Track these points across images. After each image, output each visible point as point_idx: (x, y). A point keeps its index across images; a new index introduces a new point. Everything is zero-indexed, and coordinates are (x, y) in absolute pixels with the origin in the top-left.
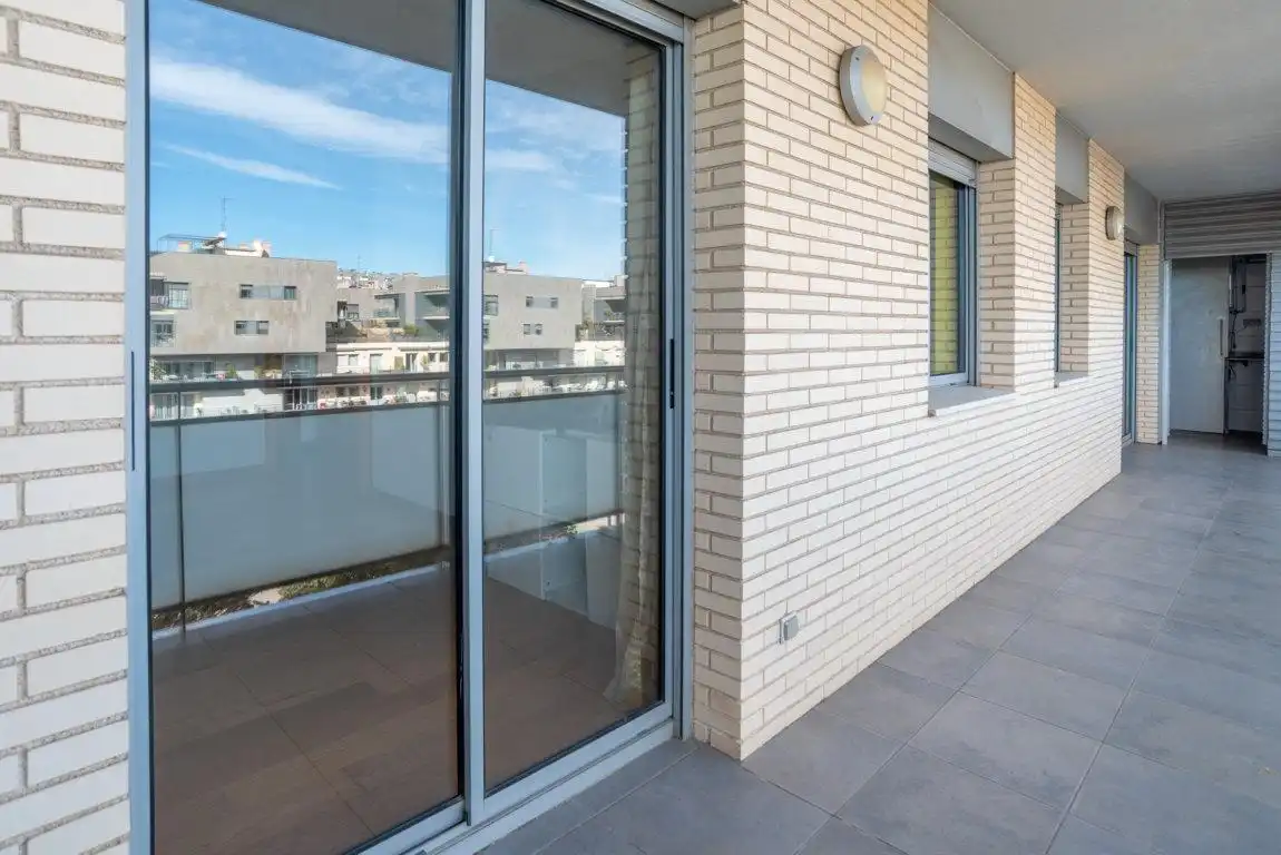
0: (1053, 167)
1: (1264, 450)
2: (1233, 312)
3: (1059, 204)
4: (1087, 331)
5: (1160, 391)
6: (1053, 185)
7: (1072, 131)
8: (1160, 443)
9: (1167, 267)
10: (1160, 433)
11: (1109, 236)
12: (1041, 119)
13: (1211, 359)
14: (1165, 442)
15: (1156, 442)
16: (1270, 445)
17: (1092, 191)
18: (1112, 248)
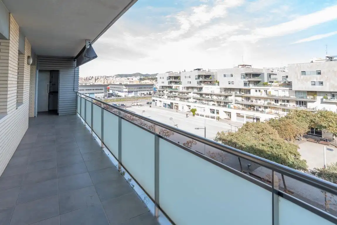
0: (18, 44)
1: (58, 114)
2: (50, 82)
3: (19, 54)
4: (23, 91)
5: (35, 103)
6: (18, 49)
7: (23, 34)
8: (35, 117)
9: (38, 71)
10: (35, 114)
11: (28, 64)
12: (16, 29)
13: (46, 93)
14: (36, 116)
15: (34, 117)
16: (59, 113)
17: (25, 51)
18: (28, 67)
